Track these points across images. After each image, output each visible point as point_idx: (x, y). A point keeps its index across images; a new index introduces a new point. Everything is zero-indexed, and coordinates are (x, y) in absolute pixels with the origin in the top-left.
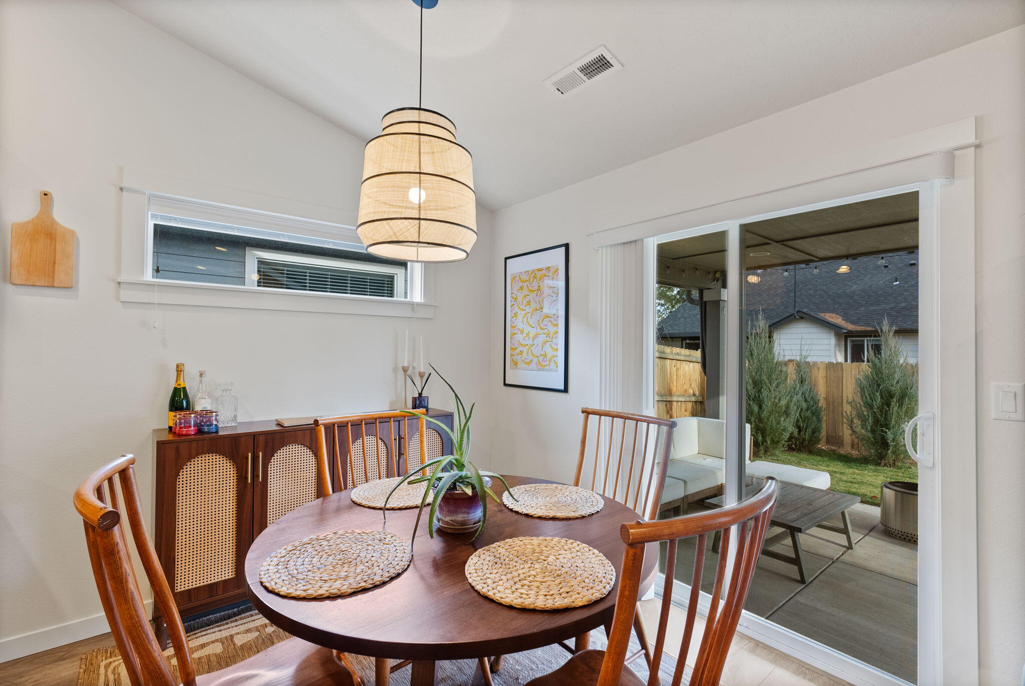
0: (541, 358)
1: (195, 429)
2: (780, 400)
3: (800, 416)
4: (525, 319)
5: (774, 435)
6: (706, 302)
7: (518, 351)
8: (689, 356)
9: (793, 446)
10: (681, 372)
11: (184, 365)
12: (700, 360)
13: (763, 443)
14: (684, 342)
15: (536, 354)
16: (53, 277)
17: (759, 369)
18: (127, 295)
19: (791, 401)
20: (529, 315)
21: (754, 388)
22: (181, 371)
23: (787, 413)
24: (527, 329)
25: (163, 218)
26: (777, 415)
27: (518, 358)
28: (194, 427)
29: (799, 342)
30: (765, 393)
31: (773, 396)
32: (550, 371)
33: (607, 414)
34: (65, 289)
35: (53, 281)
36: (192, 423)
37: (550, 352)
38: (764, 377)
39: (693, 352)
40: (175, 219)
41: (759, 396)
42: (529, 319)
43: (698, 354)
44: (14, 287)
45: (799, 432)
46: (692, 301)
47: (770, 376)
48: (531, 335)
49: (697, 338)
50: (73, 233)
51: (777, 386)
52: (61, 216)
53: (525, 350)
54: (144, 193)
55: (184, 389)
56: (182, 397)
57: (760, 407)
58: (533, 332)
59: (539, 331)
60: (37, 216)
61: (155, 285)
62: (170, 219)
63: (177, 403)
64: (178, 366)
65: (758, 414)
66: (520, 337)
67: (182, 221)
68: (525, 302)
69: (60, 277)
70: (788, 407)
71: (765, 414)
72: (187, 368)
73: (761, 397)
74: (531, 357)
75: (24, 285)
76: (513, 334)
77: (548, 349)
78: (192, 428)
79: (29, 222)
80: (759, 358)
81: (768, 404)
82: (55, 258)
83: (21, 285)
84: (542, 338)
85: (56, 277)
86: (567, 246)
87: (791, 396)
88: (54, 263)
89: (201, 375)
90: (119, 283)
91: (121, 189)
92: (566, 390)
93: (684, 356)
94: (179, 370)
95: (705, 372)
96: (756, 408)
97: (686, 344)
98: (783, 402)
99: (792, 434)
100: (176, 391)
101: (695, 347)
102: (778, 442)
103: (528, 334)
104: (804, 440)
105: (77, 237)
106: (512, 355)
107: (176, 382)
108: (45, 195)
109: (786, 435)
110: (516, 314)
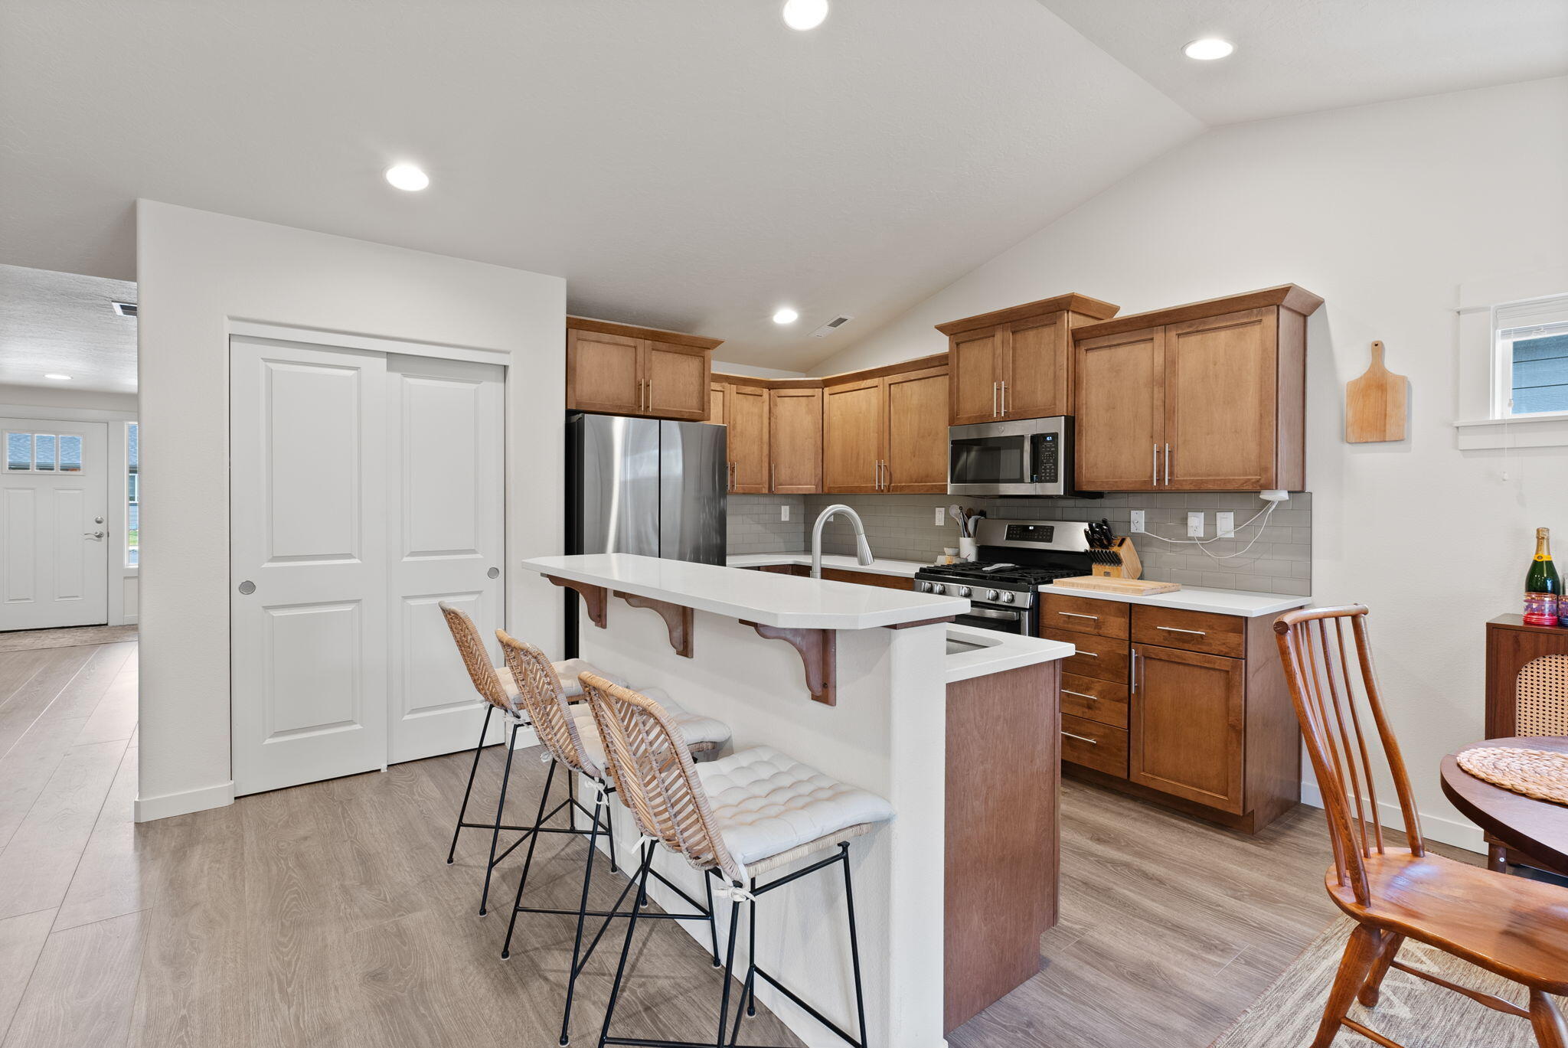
1: (1551, 618)
11: (1548, 530)
16: (1385, 431)
18: (1467, 441)
22: (1543, 538)
25: (1518, 332)
28: (1549, 615)
34: (1398, 443)
35: (1385, 436)
36: (1547, 610)
40: (1538, 329)
44: (1350, 446)
50: (1403, 379)
52: (1393, 365)
54: (1488, 309)
55: (1550, 564)
56: (1545, 575)
60: (1369, 371)
61: (1504, 424)
62: (1529, 331)
63: (1537, 582)
64: (1539, 530)
67: (1548, 328)
69: (1391, 430)
72: (1553, 536)
75: (1359, 443)
78: (1547, 616)
79: (1361, 378)
82: (1386, 410)
83: (1356, 443)
85: (1387, 431)
88: (1386, 415)
90: (1458, 428)
91: (1459, 312)
94: (1541, 538)
100: (1536, 567)
105: (1409, 382)
107: (1537, 553)
108: (1376, 345)
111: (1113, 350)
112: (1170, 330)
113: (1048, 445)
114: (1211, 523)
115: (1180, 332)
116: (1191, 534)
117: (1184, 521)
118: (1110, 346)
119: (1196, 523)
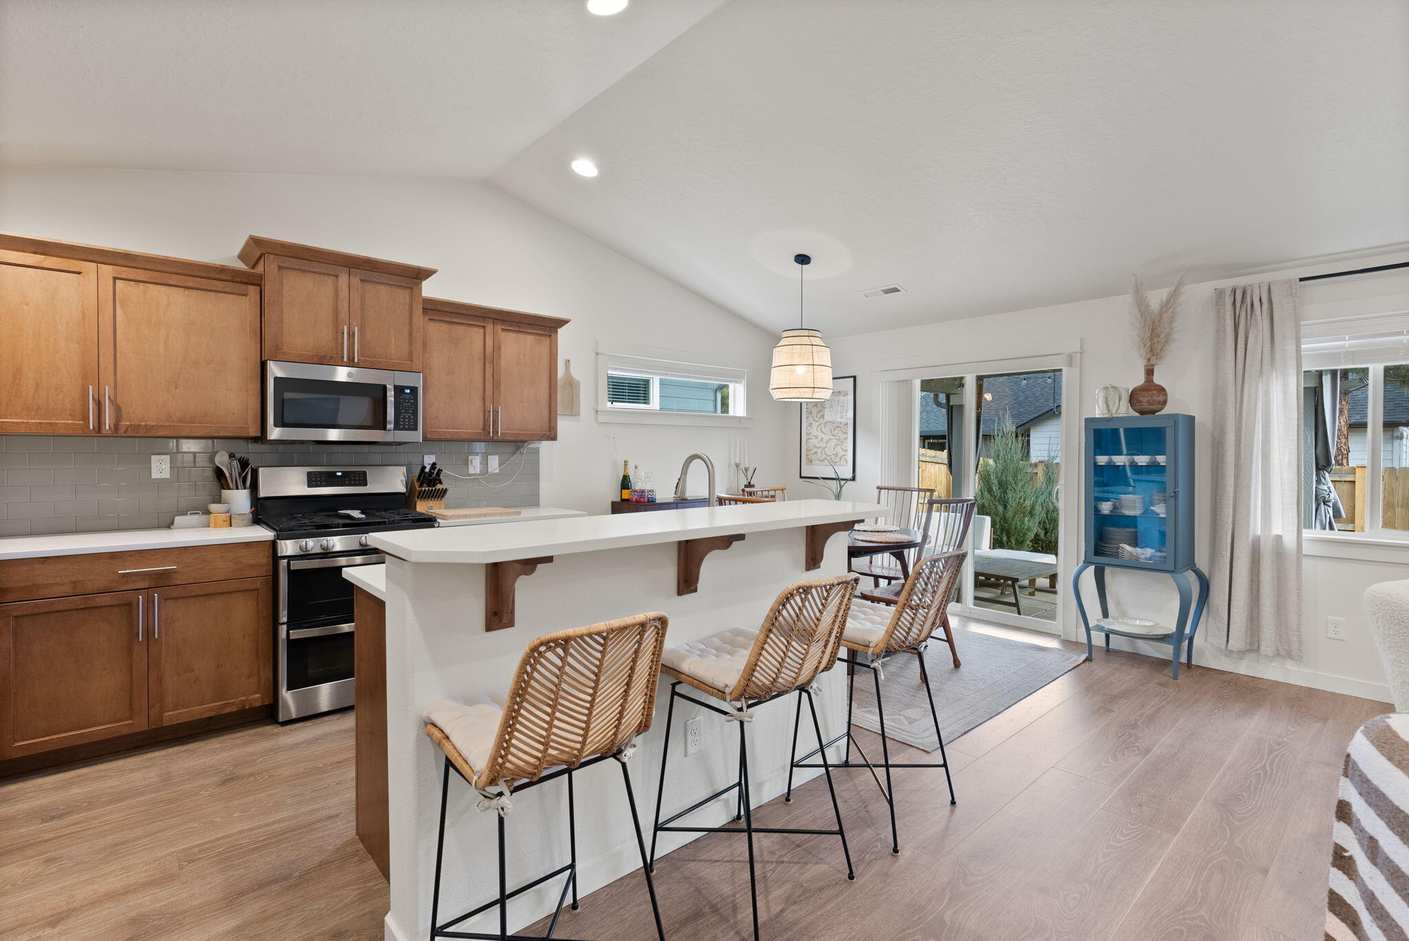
0: (833, 457)
1: (646, 499)
2: (1024, 500)
3: (1047, 517)
4: (819, 429)
5: (1019, 535)
6: (952, 406)
7: (812, 452)
8: (935, 457)
9: (1040, 548)
10: (926, 474)
11: (628, 462)
12: (946, 461)
13: (1007, 543)
14: (927, 441)
15: (829, 454)
16: (573, 409)
17: (1005, 469)
19: (1036, 501)
20: (823, 425)
21: (1000, 488)
23: (1031, 514)
24: (821, 435)
25: (613, 369)
26: (1022, 515)
27: (813, 457)
29: (1047, 441)
30: (1010, 494)
31: (1018, 497)
32: (842, 465)
33: (892, 489)
34: (577, 416)
35: (572, 412)
37: (841, 453)
38: (1010, 478)
39: (939, 453)
40: (618, 369)
41: (1004, 497)
42: (823, 428)
43: (944, 455)
45: (1046, 533)
46: (938, 404)
47: (1016, 476)
48: (825, 440)
49: (943, 437)
51: (1022, 487)
53: (819, 451)
55: (629, 476)
56: (628, 481)
57: (1005, 507)
58: (826, 438)
59: (832, 437)
60: (565, 375)
61: (613, 411)
62: (616, 369)
63: (625, 485)
64: (625, 462)
65: (1003, 514)
66: (814, 441)
67: (622, 370)
68: (819, 416)
70: (1033, 508)
71: (1010, 514)
72: (629, 464)
73: (1006, 497)
74: (824, 456)
75: (562, 414)
76: (808, 439)
77: (838, 449)
79: (562, 378)
80: (1005, 459)
81: (1012, 504)
82: (573, 398)
84: (834, 442)
86: (855, 378)
87: (1036, 497)
88: (573, 401)
89: (636, 467)
90: (597, 411)
91: (597, 354)
92: (853, 479)
93: (930, 457)
94: (626, 464)
95: (951, 472)
96: (1001, 509)
97: (928, 443)
98: (1028, 503)
99: (1037, 535)
101: (941, 447)
102: (1022, 542)
103: (822, 440)
104: (1050, 542)
106: (807, 455)
107: (622, 470)
108: (568, 361)
109: (1031, 536)
110: (811, 424)
111: (452, 326)
112: (497, 324)
113: (407, 397)
114: (485, 463)
115: (504, 328)
116: (471, 471)
117: (466, 462)
118: (450, 323)
119: (475, 465)
